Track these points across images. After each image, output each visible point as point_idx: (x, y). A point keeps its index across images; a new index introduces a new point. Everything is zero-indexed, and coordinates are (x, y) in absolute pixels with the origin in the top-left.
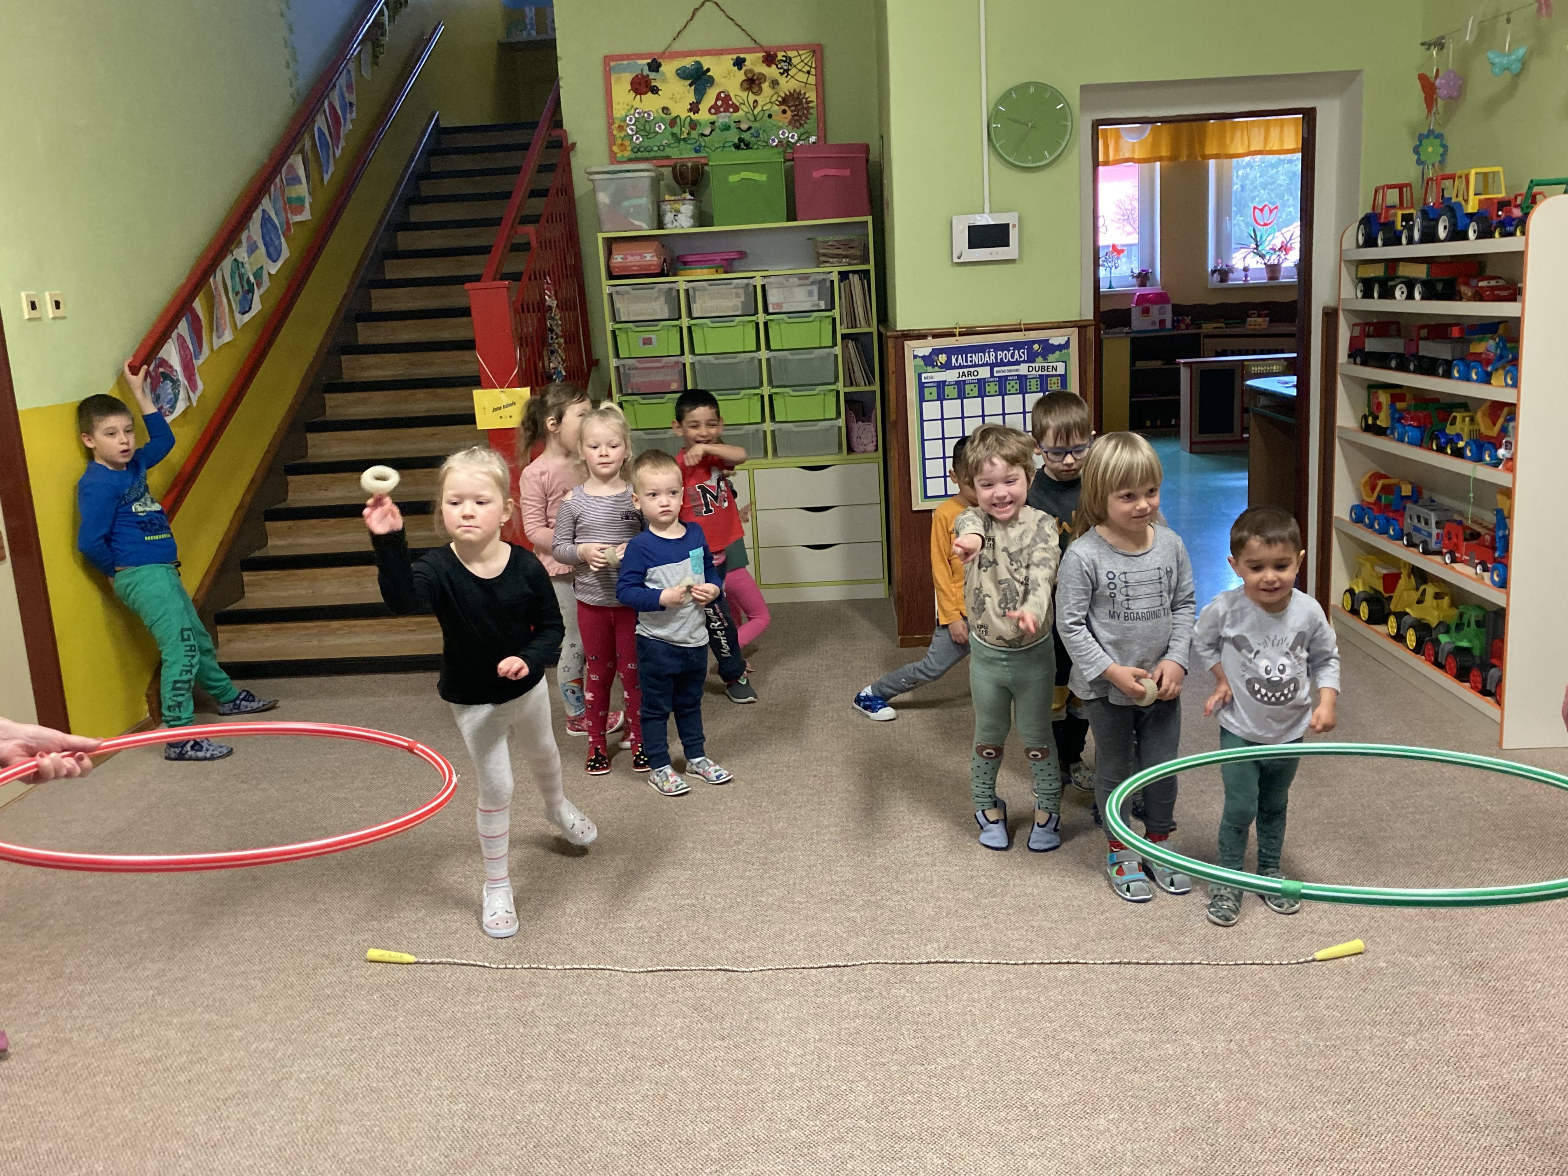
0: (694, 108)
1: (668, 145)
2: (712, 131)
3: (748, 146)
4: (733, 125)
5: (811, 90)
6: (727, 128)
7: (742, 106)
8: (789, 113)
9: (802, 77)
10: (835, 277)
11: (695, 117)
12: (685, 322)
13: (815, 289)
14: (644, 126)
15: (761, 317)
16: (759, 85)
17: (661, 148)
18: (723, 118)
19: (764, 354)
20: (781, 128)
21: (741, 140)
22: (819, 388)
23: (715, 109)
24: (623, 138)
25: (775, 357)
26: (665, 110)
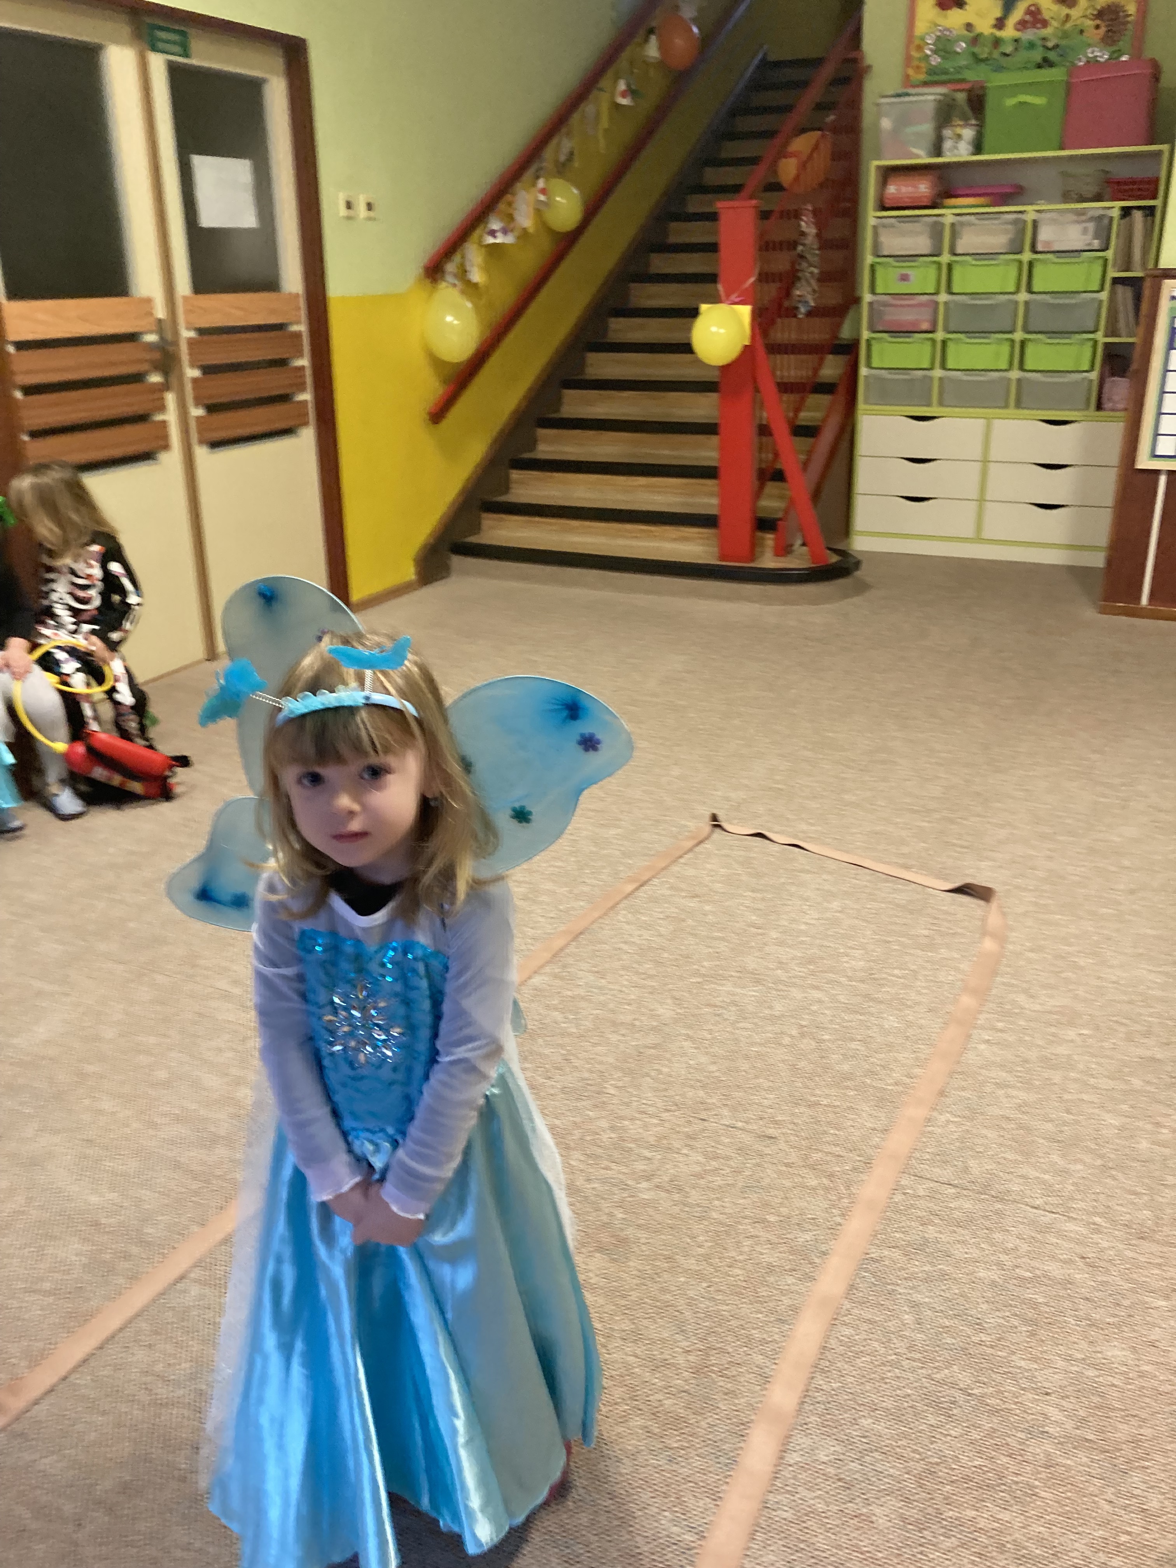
0: (1000, 24)
1: (967, 67)
2: (1016, 49)
3: (1051, 65)
4: (1039, 43)
5: (1132, 1)
6: (1031, 45)
7: (1052, 21)
8: (1103, 29)
10: (1116, 213)
11: (999, 34)
12: (945, 258)
13: (1091, 226)
14: (944, 46)
15: (1027, 256)
17: (959, 69)
18: (1029, 35)
19: (1023, 296)
20: (1091, 46)
21: (1045, 59)
22: (1077, 336)
23: (1022, 25)
24: (920, 59)
25: (1035, 300)
26: (969, 26)
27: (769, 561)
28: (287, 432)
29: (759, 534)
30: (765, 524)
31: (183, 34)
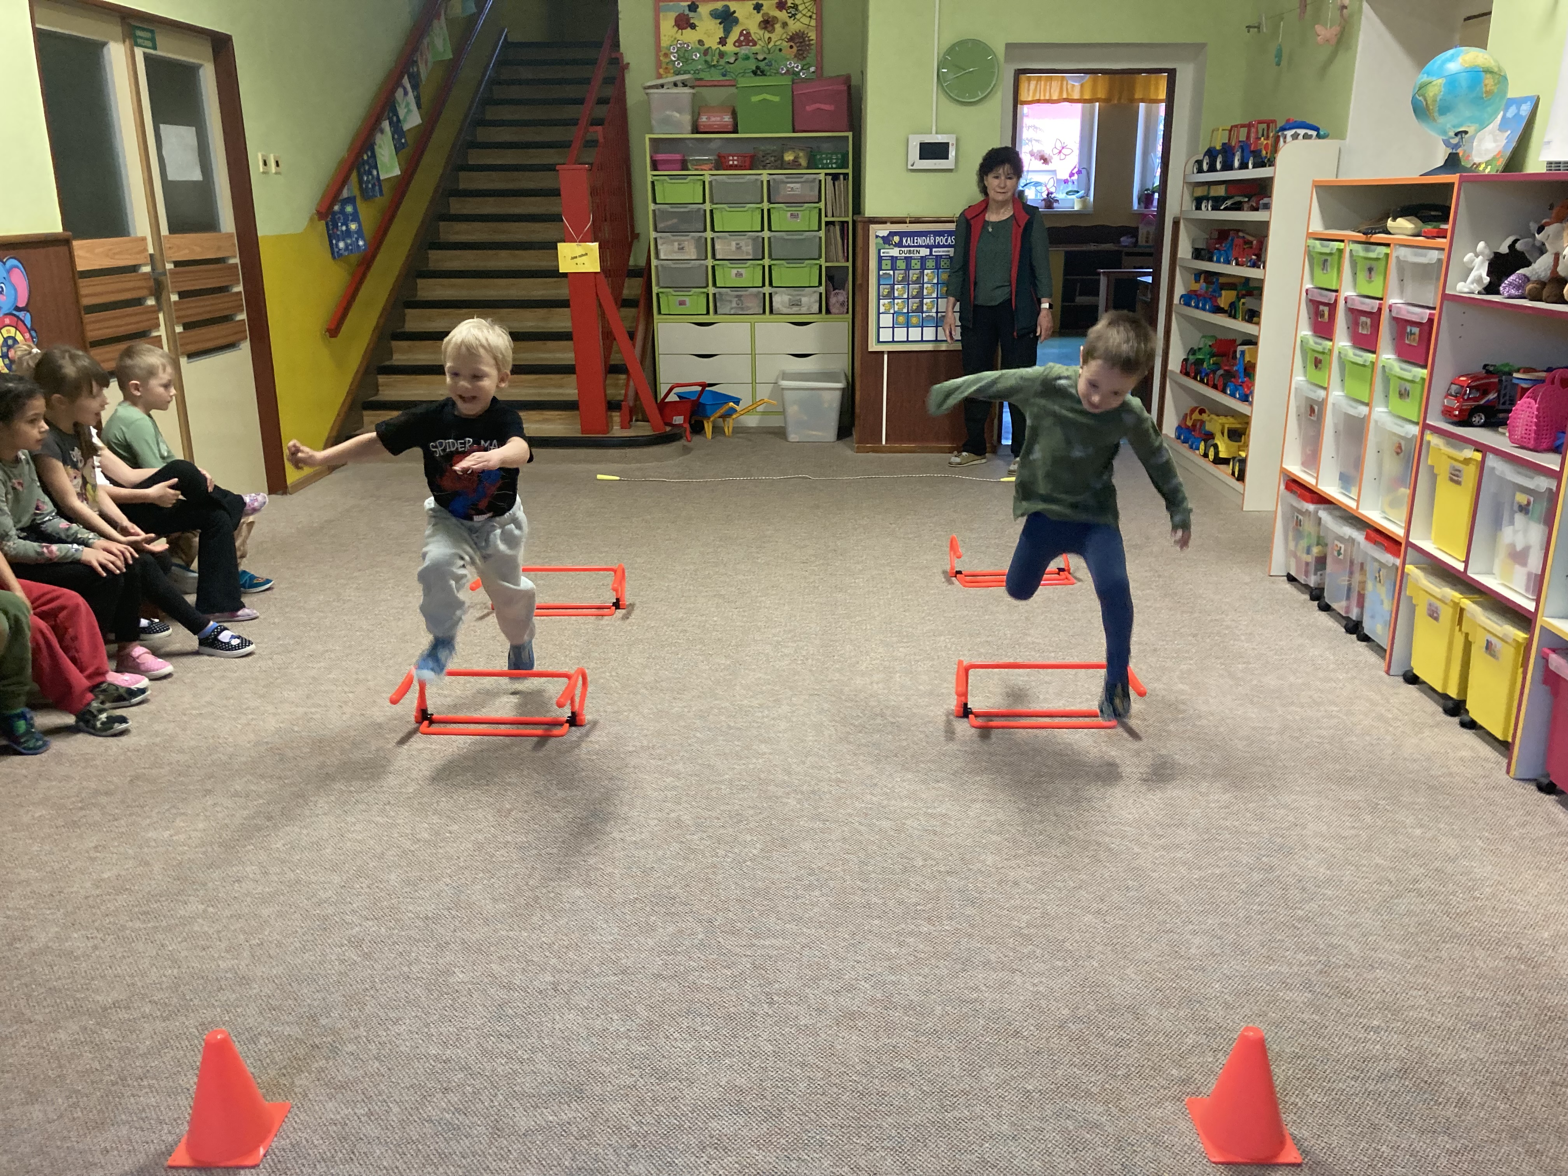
0: (723, 41)
1: (703, 70)
2: (736, 60)
3: (763, 73)
4: (752, 56)
5: (812, 31)
6: (747, 58)
7: (760, 42)
8: (795, 49)
9: (806, 20)
10: (822, 177)
11: (723, 49)
12: (708, 206)
13: (807, 185)
14: (684, 54)
15: (766, 205)
16: (773, 26)
17: (697, 71)
18: (744, 50)
19: (766, 234)
20: (788, 59)
21: (758, 68)
22: (807, 262)
23: (738, 43)
24: (667, 63)
25: (774, 237)
26: (701, 42)
27: (617, 431)
28: (231, 346)
29: (609, 413)
30: (613, 406)
31: (152, 32)
